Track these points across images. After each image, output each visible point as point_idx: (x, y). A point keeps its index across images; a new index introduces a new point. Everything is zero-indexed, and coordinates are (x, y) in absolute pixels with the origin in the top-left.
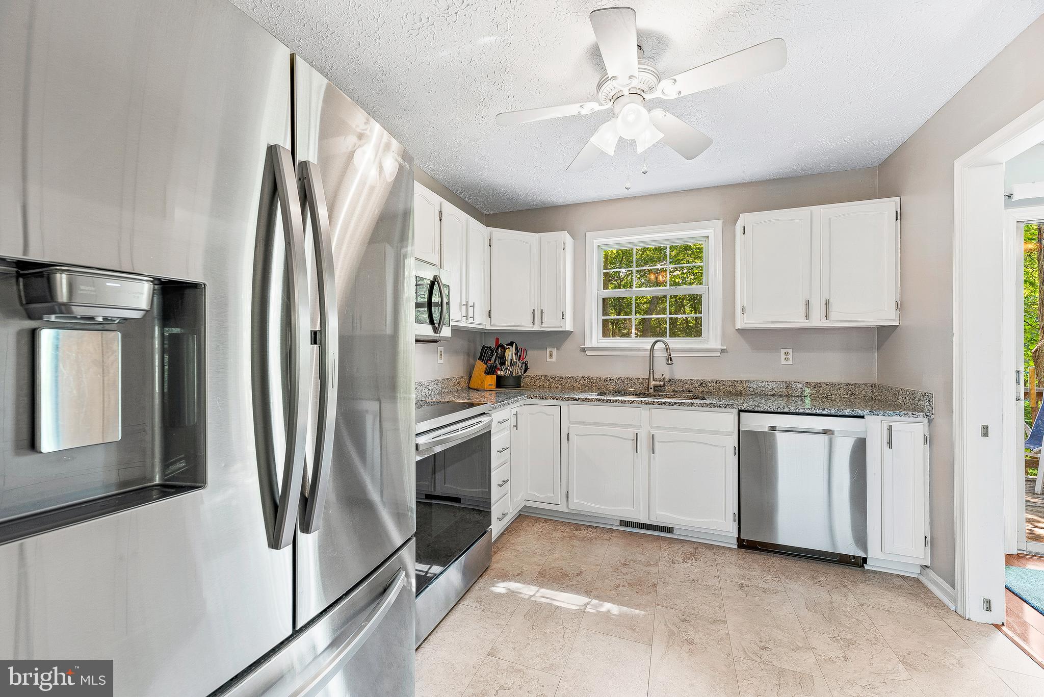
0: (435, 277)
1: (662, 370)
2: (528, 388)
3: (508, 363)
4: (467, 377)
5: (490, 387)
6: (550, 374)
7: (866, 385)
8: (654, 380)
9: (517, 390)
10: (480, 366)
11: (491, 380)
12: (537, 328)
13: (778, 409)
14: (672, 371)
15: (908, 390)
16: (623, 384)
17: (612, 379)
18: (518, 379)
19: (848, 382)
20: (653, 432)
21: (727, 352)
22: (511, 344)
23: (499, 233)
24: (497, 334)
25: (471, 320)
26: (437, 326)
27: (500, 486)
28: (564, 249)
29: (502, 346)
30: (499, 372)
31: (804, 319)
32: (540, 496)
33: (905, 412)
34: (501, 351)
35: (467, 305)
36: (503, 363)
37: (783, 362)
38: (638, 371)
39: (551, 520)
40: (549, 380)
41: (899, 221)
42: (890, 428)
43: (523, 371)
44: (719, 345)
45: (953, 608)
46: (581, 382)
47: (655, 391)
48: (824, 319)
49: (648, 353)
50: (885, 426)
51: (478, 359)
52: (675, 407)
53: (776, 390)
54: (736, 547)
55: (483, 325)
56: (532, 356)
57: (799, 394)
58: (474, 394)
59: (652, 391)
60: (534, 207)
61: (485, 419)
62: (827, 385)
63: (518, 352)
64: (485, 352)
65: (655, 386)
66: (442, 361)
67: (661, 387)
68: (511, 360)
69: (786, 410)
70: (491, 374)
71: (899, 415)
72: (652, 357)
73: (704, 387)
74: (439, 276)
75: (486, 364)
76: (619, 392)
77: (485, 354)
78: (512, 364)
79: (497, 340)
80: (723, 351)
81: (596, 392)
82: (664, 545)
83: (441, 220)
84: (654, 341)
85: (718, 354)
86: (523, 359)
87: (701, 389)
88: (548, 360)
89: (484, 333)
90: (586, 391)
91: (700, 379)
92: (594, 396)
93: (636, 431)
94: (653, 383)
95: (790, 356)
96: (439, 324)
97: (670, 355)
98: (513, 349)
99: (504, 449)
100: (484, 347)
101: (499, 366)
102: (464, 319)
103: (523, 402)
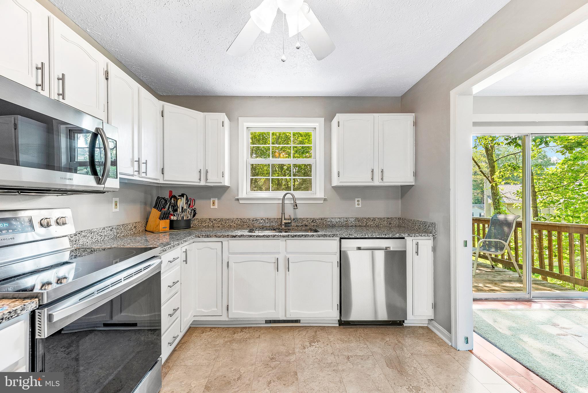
0: (97, 129)
1: (289, 212)
2: (196, 228)
3: (180, 210)
4: (144, 222)
5: (164, 229)
6: (213, 217)
7: (396, 218)
8: (285, 219)
9: (188, 230)
10: (155, 213)
11: (165, 224)
12: (203, 183)
13: (362, 236)
14: (295, 214)
15: (422, 221)
16: (265, 223)
17: (257, 219)
18: (188, 222)
19: (388, 217)
20: (288, 256)
21: (327, 200)
22: (182, 195)
23: (169, 107)
24: (171, 188)
25: (144, 175)
26: (101, 177)
27: (171, 315)
28: (223, 126)
29: (175, 197)
30: (172, 217)
31: (370, 180)
32: (205, 311)
33: (424, 234)
34: (174, 200)
35: (139, 161)
36: (176, 210)
37: (357, 206)
38: (274, 214)
39: (215, 328)
40: (212, 222)
41: (414, 126)
42: (417, 244)
43: (192, 216)
44: (322, 196)
45: (450, 344)
46: (236, 222)
47: (285, 226)
48: (381, 181)
49: (281, 202)
50: (415, 242)
51: (154, 207)
52: (302, 238)
53: (353, 223)
54: (338, 325)
55: (156, 179)
56: (199, 204)
57: (365, 225)
58: (150, 237)
59: (283, 226)
60: (200, 94)
61: (155, 262)
62: (378, 219)
63: (188, 201)
64: (160, 202)
65: (286, 223)
66: (117, 210)
67: (289, 223)
68: (183, 208)
69: (367, 236)
70: (165, 219)
71: (421, 236)
72: (283, 204)
73: (314, 223)
74: (102, 129)
75: (161, 211)
76: (262, 228)
77: (159, 203)
78: (183, 210)
79: (171, 192)
80: (325, 200)
81: (246, 229)
82: (296, 333)
83: (107, 79)
84: (285, 194)
85: (322, 202)
86: (192, 206)
87: (312, 224)
88: (212, 207)
89: (160, 187)
90: (240, 228)
91: (312, 217)
92: (246, 233)
93: (277, 256)
94: (284, 221)
95: (360, 203)
96: (103, 176)
97: (296, 203)
98: (184, 200)
99: (174, 283)
100: (158, 198)
101: (172, 213)
102: (136, 173)
103: (192, 241)
